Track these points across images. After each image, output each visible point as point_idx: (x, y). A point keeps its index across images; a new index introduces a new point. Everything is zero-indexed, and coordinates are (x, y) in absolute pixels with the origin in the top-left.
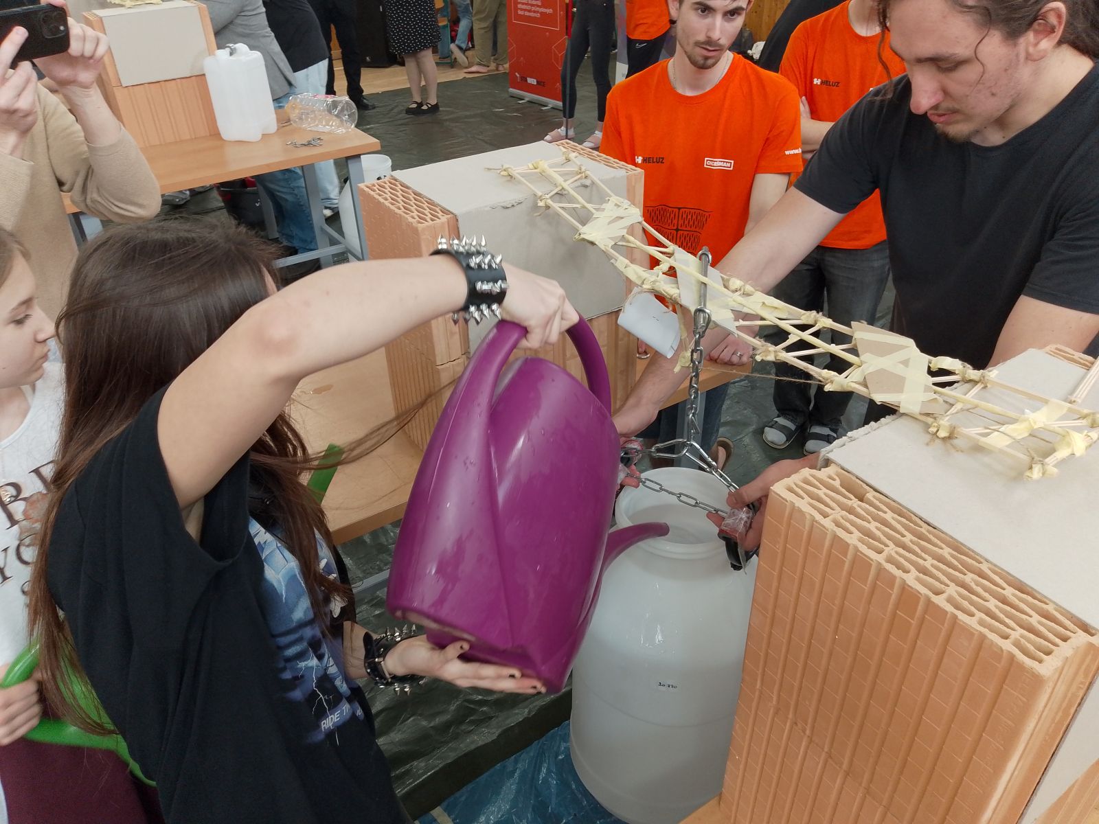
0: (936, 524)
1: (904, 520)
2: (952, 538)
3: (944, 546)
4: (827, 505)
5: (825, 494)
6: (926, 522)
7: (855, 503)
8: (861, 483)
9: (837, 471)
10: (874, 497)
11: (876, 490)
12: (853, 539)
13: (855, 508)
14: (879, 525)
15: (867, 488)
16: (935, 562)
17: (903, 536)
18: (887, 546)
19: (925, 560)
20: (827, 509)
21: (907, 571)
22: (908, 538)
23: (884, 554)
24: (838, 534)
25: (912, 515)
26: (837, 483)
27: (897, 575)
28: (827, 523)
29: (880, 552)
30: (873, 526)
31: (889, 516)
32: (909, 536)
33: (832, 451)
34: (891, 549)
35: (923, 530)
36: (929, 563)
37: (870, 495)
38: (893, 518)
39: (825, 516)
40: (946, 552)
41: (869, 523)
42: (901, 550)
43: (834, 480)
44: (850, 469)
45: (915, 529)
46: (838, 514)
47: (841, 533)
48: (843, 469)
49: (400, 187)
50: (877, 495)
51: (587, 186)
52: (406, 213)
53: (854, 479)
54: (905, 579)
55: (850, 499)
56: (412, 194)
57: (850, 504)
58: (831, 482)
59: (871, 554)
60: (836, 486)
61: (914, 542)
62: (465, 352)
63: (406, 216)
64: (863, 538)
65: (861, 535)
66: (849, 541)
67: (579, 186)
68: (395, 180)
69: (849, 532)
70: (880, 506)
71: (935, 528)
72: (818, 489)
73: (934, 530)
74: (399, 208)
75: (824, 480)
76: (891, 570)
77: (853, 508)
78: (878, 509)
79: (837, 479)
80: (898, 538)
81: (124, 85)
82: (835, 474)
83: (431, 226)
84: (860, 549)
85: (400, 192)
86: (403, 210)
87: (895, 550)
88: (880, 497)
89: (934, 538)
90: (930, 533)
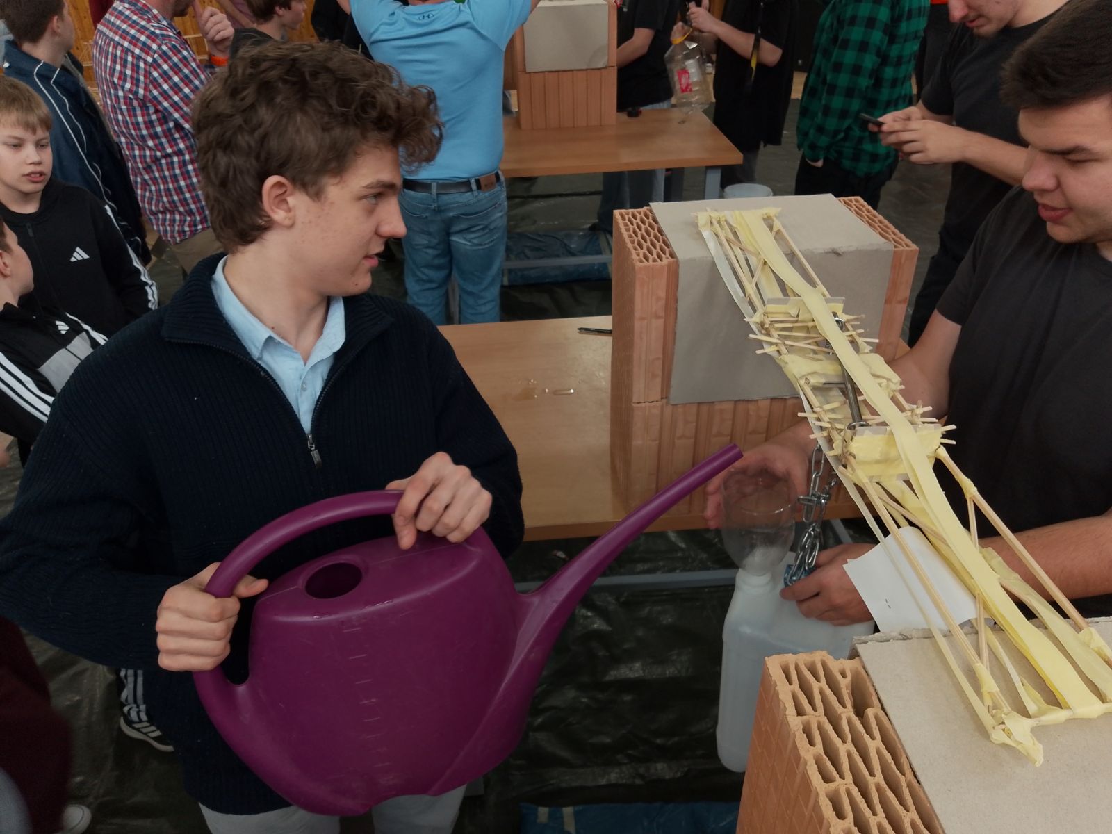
0: (921, 780)
1: (888, 757)
2: (930, 804)
3: (912, 808)
4: (811, 702)
5: (821, 692)
6: (913, 770)
7: (846, 713)
8: (874, 693)
9: (857, 668)
10: (877, 718)
11: (883, 709)
12: (809, 754)
13: (841, 719)
14: (854, 750)
15: (876, 701)
17: (872, 774)
18: (842, 777)
19: (875, 814)
20: (808, 707)
21: (840, 815)
22: (875, 781)
23: (832, 786)
24: (797, 741)
25: (904, 756)
26: (844, 683)
27: (825, 817)
28: (795, 722)
29: (827, 779)
30: (844, 749)
31: (874, 745)
32: (879, 777)
33: (866, 643)
34: (844, 784)
35: (902, 779)
36: (876, 820)
37: (870, 712)
38: (878, 752)
39: (800, 712)
40: (909, 817)
41: (844, 742)
42: (855, 791)
43: (844, 676)
44: (870, 672)
45: (894, 772)
46: (816, 717)
47: (802, 741)
48: (864, 668)
49: (651, 220)
50: (881, 714)
51: (838, 254)
52: (635, 249)
53: (869, 684)
54: (832, 825)
55: (844, 706)
56: (656, 229)
57: (839, 713)
58: (839, 677)
59: (816, 779)
60: (842, 686)
61: (878, 789)
62: (665, 396)
63: (633, 251)
64: (822, 756)
65: (822, 752)
66: (802, 753)
67: (830, 252)
68: (651, 211)
69: (812, 743)
70: (874, 729)
71: (919, 783)
72: (818, 680)
73: (917, 784)
74: (633, 242)
75: (833, 671)
76: (823, 808)
77: (840, 718)
78: (869, 732)
79: (849, 678)
80: (864, 775)
81: (528, 70)
82: (851, 671)
83: (649, 266)
84: (807, 767)
85: (647, 225)
86: (636, 244)
87: (849, 786)
88: (883, 719)
89: (908, 794)
90: (909, 785)
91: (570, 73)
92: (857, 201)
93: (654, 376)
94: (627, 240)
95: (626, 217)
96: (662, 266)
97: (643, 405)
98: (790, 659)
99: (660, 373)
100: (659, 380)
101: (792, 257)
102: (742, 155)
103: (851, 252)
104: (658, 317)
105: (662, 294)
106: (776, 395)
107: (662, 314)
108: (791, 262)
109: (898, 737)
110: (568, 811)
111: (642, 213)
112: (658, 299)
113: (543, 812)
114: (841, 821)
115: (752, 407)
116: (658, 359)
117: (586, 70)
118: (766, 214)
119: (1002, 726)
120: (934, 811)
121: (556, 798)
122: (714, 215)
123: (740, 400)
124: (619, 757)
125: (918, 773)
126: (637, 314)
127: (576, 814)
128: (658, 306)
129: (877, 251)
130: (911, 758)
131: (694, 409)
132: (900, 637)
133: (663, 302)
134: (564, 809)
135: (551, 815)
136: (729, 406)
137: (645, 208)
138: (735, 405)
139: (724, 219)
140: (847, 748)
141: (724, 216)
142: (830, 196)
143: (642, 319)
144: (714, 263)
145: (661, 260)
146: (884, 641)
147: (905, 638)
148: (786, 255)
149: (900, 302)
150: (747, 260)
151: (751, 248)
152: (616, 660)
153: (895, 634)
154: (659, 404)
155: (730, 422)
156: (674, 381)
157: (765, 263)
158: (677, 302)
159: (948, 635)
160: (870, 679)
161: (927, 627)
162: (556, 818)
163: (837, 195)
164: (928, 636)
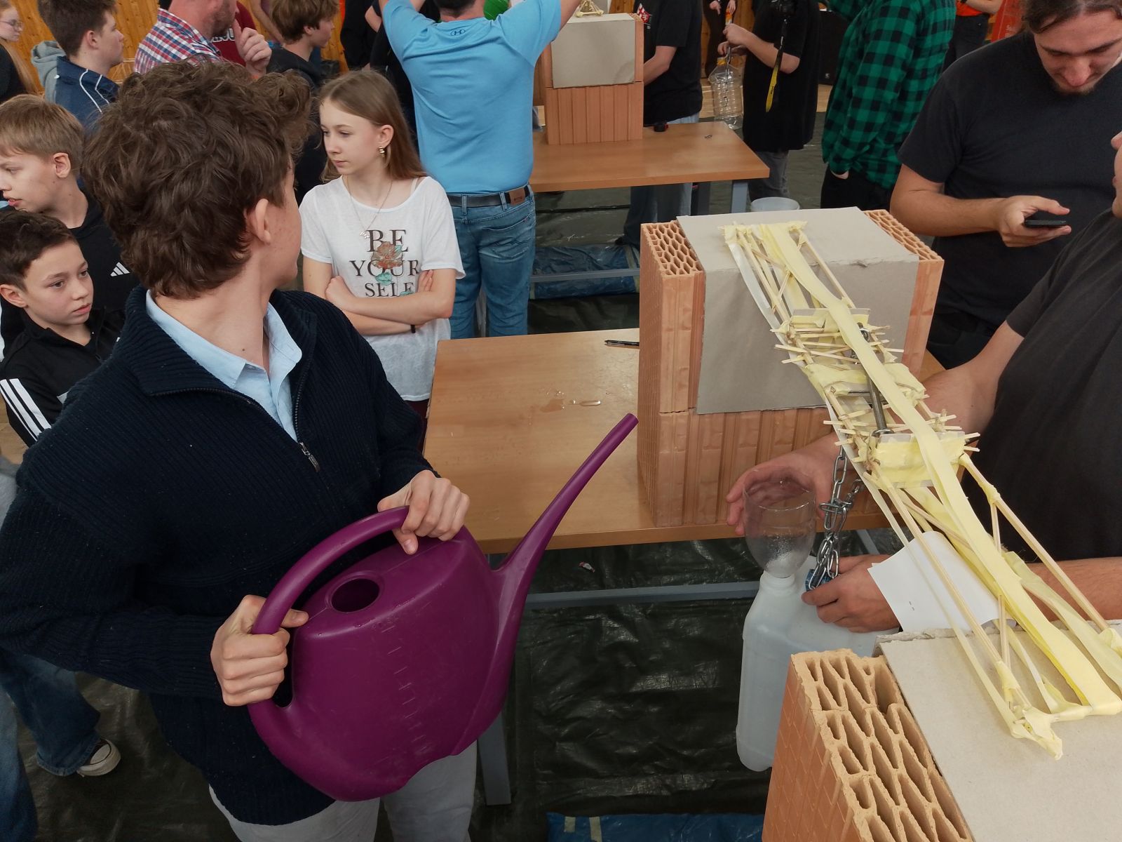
0: (943, 772)
1: (911, 750)
2: (952, 795)
3: (934, 798)
4: (836, 697)
5: (846, 688)
6: (935, 763)
7: (870, 708)
8: (897, 690)
9: (881, 666)
10: (900, 714)
11: (906, 704)
12: (834, 747)
13: (865, 714)
14: (877, 743)
15: (899, 697)
16: (908, 812)
17: (895, 766)
18: (865, 768)
19: (897, 804)
20: (832, 702)
21: (864, 804)
22: (898, 773)
23: (855, 777)
24: (822, 734)
25: (926, 750)
26: (868, 680)
27: (849, 805)
28: (820, 717)
29: (851, 770)
30: (868, 742)
31: (897, 739)
32: (902, 769)
33: (889, 641)
34: (868, 775)
35: (924, 770)
36: (899, 810)
37: (893, 708)
38: (901, 745)
39: (825, 707)
40: (930, 807)
41: (868, 735)
42: (878, 782)
43: (868, 673)
44: (893, 669)
45: (918, 765)
46: (841, 712)
47: (826, 734)
48: (888, 666)
49: (678, 233)
50: (904, 709)
51: (864, 266)
52: (663, 262)
53: (893, 681)
54: (856, 814)
55: (868, 702)
56: (683, 242)
57: (863, 708)
58: (863, 674)
59: (840, 770)
60: (866, 682)
61: (901, 780)
62: (692, 407)
63: (660, 264)
64: (846, 748)
65: (846, 744)
66: (827, 745)
67: (855, 264)
68: (678, 225)
69: (836, 736)
70: (896, 724)
71: (941, 775)
72: (842, 676)
73: (939, 776)
74: (660, 255)
75: (858, 668)
76: (847, 797)
77: (863, 713)
78: (892, 726)
79: (873, 676)
80: (887, 767)
81: (555, 87)
82: (875, 668)
83: (676, 279)
84: (832, 759)
85: (674, 239)
86: (663, 257)
87: (872, 777)
88: (905, 714)
89: (930, 785)
90: (931, 777)
91: (598, 88)
92: (882, 214)
93: (681, 386)
94: (655, 253)
95: (654, 230)
96: (690, 278)
97: (671, 415)
98: (816, 656)
99: (687, 384)
100: (686, 390)
101: (817, 268)
102: (769, 169)
103: (876, 264)
104: (685, 328)
105: (689, 305)
106: (802, 405)
107: (690, 325)
108: (817, 274)
109: (921, 732)
110: (595, 821)
111: (669, 227)
112: (685, 310)
113: (570, 822)
114: (864, 810)
115: (778, 417)
116: (685, 369)
117: (613, 85)
118: (792, 227)
119: (1023, 721)
120: (954, 800)
121: (583, 808)
122: (741, 228)
123: (766, 410)
124: (645, 768)
125: (940, 766)
126: (665, 326)
127: (603, 824)
128: (686, 318)
129: (901, 263)
130: (933, 751)
131: (721, 419)
132: (923, 636)
133: (691, 313)
134: (591, 819)
135: (577, 826)
136: (756, 416)
137: (672, 222)
138: (762, 416)
139: (750, 232)
140: (871, 741)
141: (751, 229)
142: (856, 209)
143: (669, 330)
144: (740, 275)
145: (688, 273)
146: (908, 640)
147: (928, 637)
148: (812, 267)
149: (925, 313)
150: (773, 272)
151: (776, 261)
152: (643, 672)
153: (918, 633)
154: (686, 414)
155: (757, 432)
156: (700, 392)
157: (791, 275)
158: (704, 314)
159: (970, 635)
160: (894, 676)
161: (950, 628)
162: (583, 828)
163: (863, 208)
164: (951, 635)
